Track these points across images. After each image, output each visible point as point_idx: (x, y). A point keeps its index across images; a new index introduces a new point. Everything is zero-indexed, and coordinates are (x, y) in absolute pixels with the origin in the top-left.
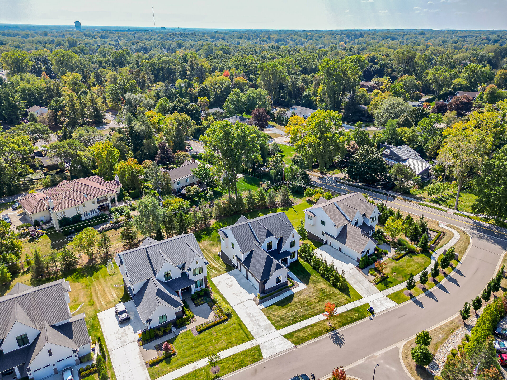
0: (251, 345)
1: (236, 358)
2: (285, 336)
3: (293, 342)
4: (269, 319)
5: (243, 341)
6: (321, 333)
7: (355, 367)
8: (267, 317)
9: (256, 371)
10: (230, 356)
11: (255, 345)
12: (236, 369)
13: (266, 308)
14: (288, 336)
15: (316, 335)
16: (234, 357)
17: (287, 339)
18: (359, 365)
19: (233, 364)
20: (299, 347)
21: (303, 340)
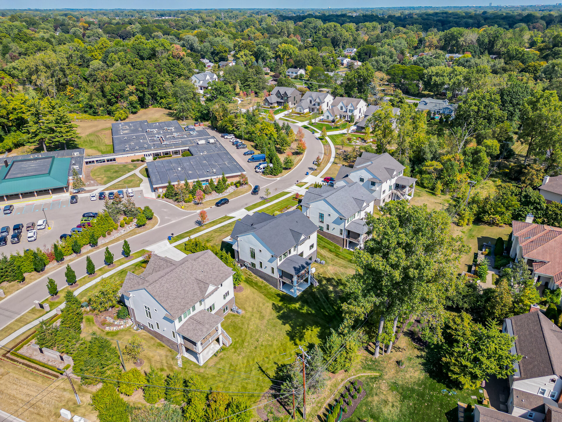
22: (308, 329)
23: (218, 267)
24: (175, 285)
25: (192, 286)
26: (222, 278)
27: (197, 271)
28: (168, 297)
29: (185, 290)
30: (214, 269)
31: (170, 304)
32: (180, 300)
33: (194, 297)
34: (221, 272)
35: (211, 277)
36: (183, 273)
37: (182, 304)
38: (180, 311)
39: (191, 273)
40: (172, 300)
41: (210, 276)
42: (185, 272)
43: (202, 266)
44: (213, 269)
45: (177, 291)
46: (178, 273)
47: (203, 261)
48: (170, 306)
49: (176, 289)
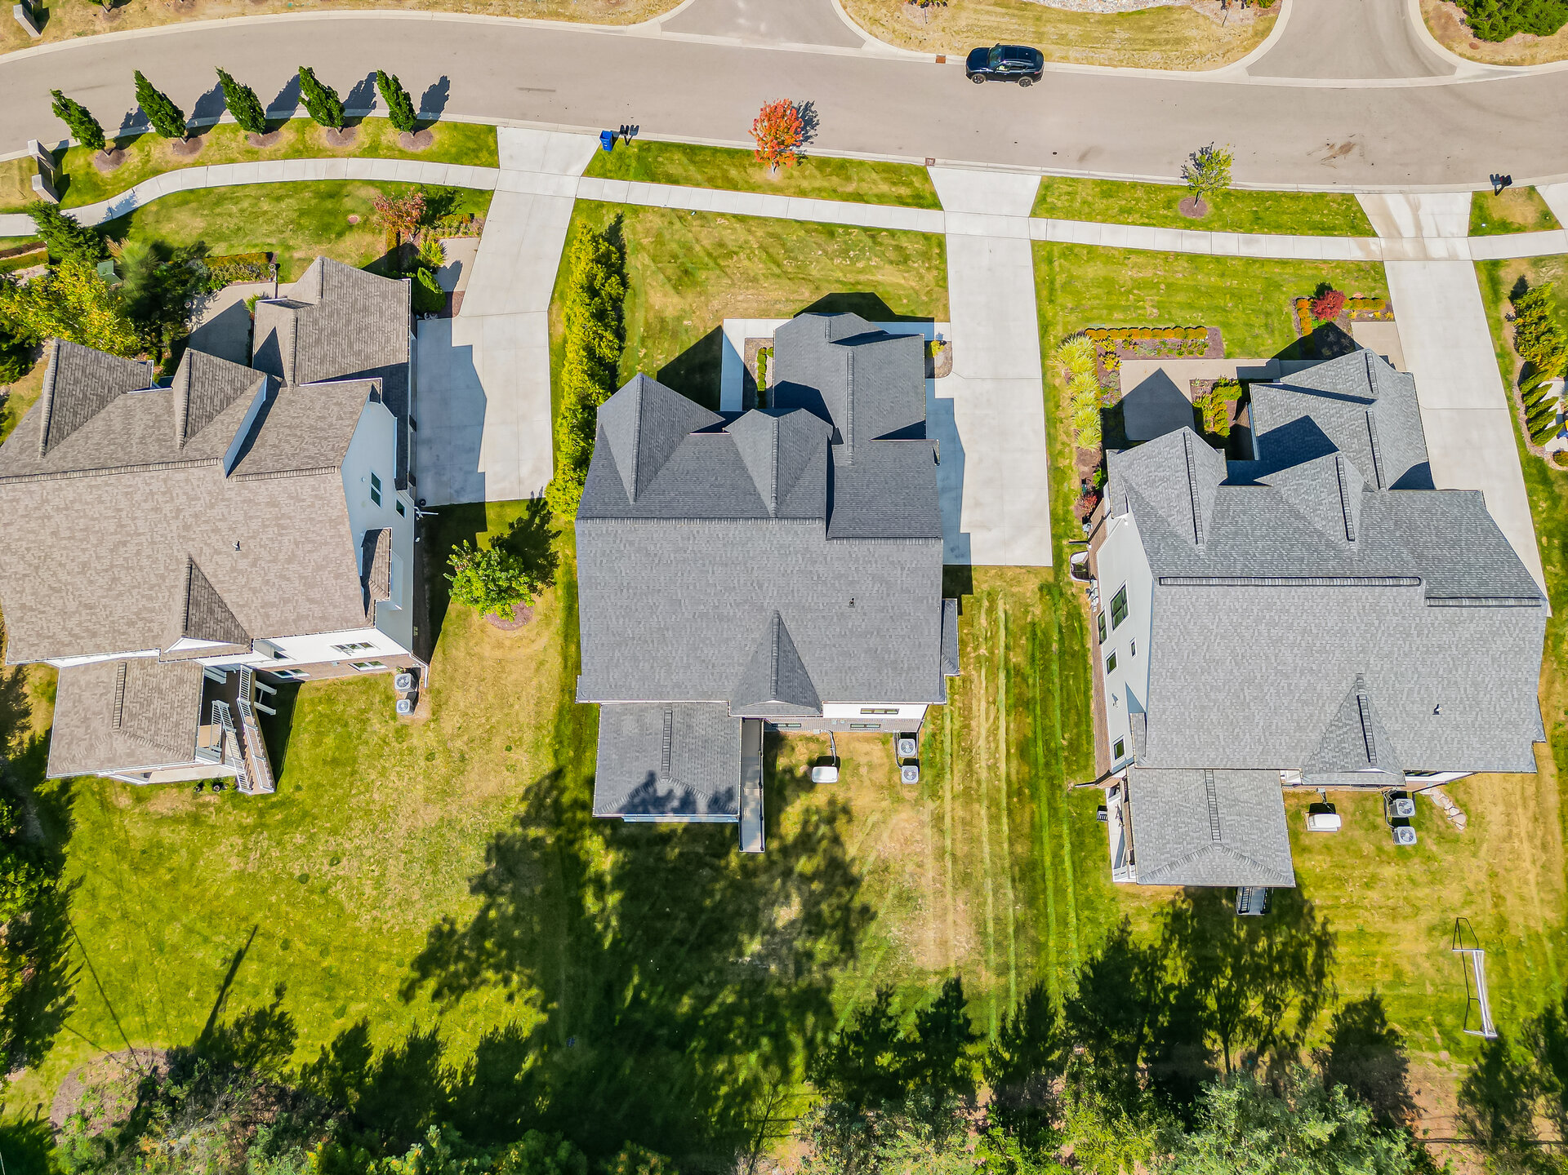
0: (1054, 227)
1: (1122, 211)
2: (936, 205)
3: (926, 177)
4: (945, 279)
5: (1070, 251)
6: (823, 164)
7: (820, 43)
8: (946, 288)
9: (1083, 158)
10: (1134, 224)
11: (1042, 222)
12: (1134, 186)
13: (932, 320)
14: (927, 201)
15: (842, 167)
16: (1123, 216)
17: (934, 195)
18: (809, 41)
19: (1137, 200)
20: (920, 161)
21: (891, 171)
22: (506, 981)
23: (319, 568)
24: (93, 540)
25: (154, 580)
26: (299, 618)
27: (216, 531)
28: (37, 568)
29: (114, 580)
30: (294, 566)
31: (29, 600)
32: (72, 606)
33: (131, 624)
34: (315, 594)
35: (255, 591)
36: (156, 510)
37: (70, 624)
38: (46, 642)
39: (187, 527)
40: (44, 591)
41: (257, 583)
42: (167, 508)
43: (255, 525)
44: (289, 561)
45: (85, 566)
46: (138, 497)
47: (273, 503)
48: (23, 607)
49: (84, 558)
